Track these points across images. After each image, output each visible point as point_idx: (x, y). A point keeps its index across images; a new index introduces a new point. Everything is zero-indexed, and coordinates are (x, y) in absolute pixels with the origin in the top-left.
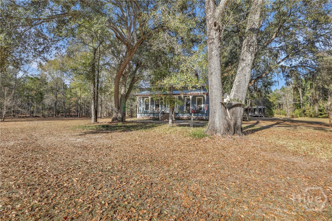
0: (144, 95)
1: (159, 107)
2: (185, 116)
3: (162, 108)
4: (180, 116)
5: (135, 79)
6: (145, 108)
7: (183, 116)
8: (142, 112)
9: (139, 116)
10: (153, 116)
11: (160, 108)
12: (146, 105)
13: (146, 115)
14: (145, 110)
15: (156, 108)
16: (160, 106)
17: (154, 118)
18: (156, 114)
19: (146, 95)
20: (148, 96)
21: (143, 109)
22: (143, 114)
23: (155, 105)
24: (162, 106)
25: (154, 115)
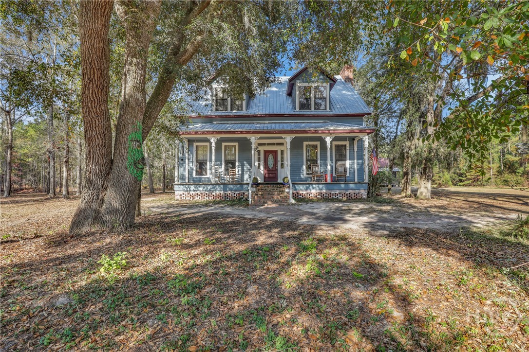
0: (196, 133)
1: (234, 166)
2: (314, 191)
3: (243, 170)
4: (301, 192)
5: (186, 51)
6: (197, 171)
7: (309, 191)
8: (187, 181)
9: (181, 193)
10: (222, 192)
11: (237, 170)
12: (197, 162)
13: (201, 189)
14: (196, 175)
15: (227, 170)
16: (237, 164)
17: (226, 196)
18: (232, 186)
19: (203, 133)
20: (208, 136)
21: (190, 173)
22: (192, 188)
23: (223, 163)
24: (242, 166)
25: (225, 190)
